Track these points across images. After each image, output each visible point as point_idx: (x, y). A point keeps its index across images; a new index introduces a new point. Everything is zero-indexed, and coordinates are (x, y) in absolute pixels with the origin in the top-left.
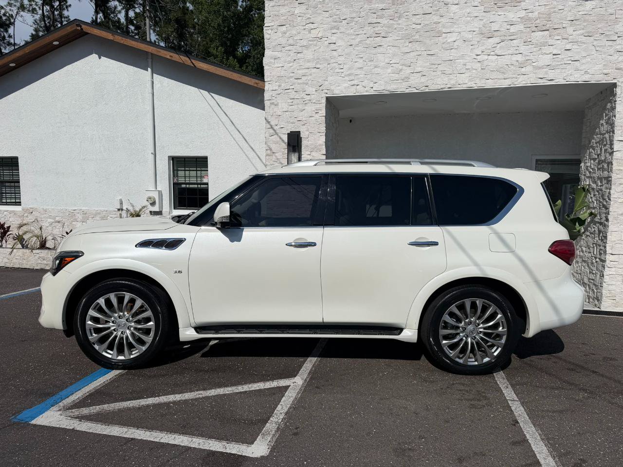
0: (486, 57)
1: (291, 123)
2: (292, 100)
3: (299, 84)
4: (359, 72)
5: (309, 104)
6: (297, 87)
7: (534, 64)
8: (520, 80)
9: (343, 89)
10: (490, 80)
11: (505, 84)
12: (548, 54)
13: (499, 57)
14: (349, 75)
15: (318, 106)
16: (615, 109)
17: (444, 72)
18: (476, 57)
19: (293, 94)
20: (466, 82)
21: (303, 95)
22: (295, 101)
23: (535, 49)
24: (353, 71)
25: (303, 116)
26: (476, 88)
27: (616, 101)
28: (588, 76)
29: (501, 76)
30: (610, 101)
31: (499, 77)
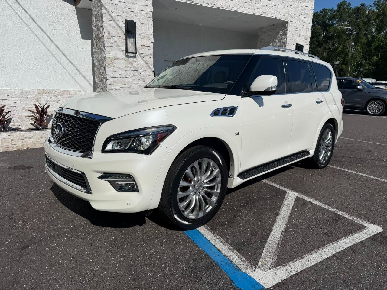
1: (126, 12)
7: (261, 3)
8: (256, 11)
10: (244, 8)
11: (250, 12)
15: (147, 3)
16: (287, 34)
20: (233, 6)
26: (238, 11)
27: (287, 31)
28: (280, 15)
29: (248, 7)
30: (282, 30)
31: (247, 7)
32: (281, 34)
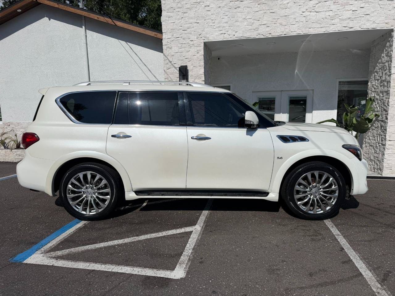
0: (309, 13)
1: (181, 60)
2: (181, 45)
3: (185, 34)
4: (225, 25)
5: (192, 47)
6: (184, 36)
7: (340, 17)
8: (331, 28)
9: (215, 36)
10: (312, 29)
11: (322, 31)
12: (349, 11)
13: (317, 13)
14: (219, 27)
15: (199, 48)
16: (392, 46)
17: (281, 24)
18: (302, 13)
19: (182, 41)
20: (296, 30)
21: (188, 41)
22: (184, 45)
23: (341, 8)
24: (221, 24)
25: (188, 55)
26: (303, 34)
27: (393, 41)
28: (376, 25)
29: (319, 26)
30: (389, 41)
31: (317, 27)
32: (388, 47)
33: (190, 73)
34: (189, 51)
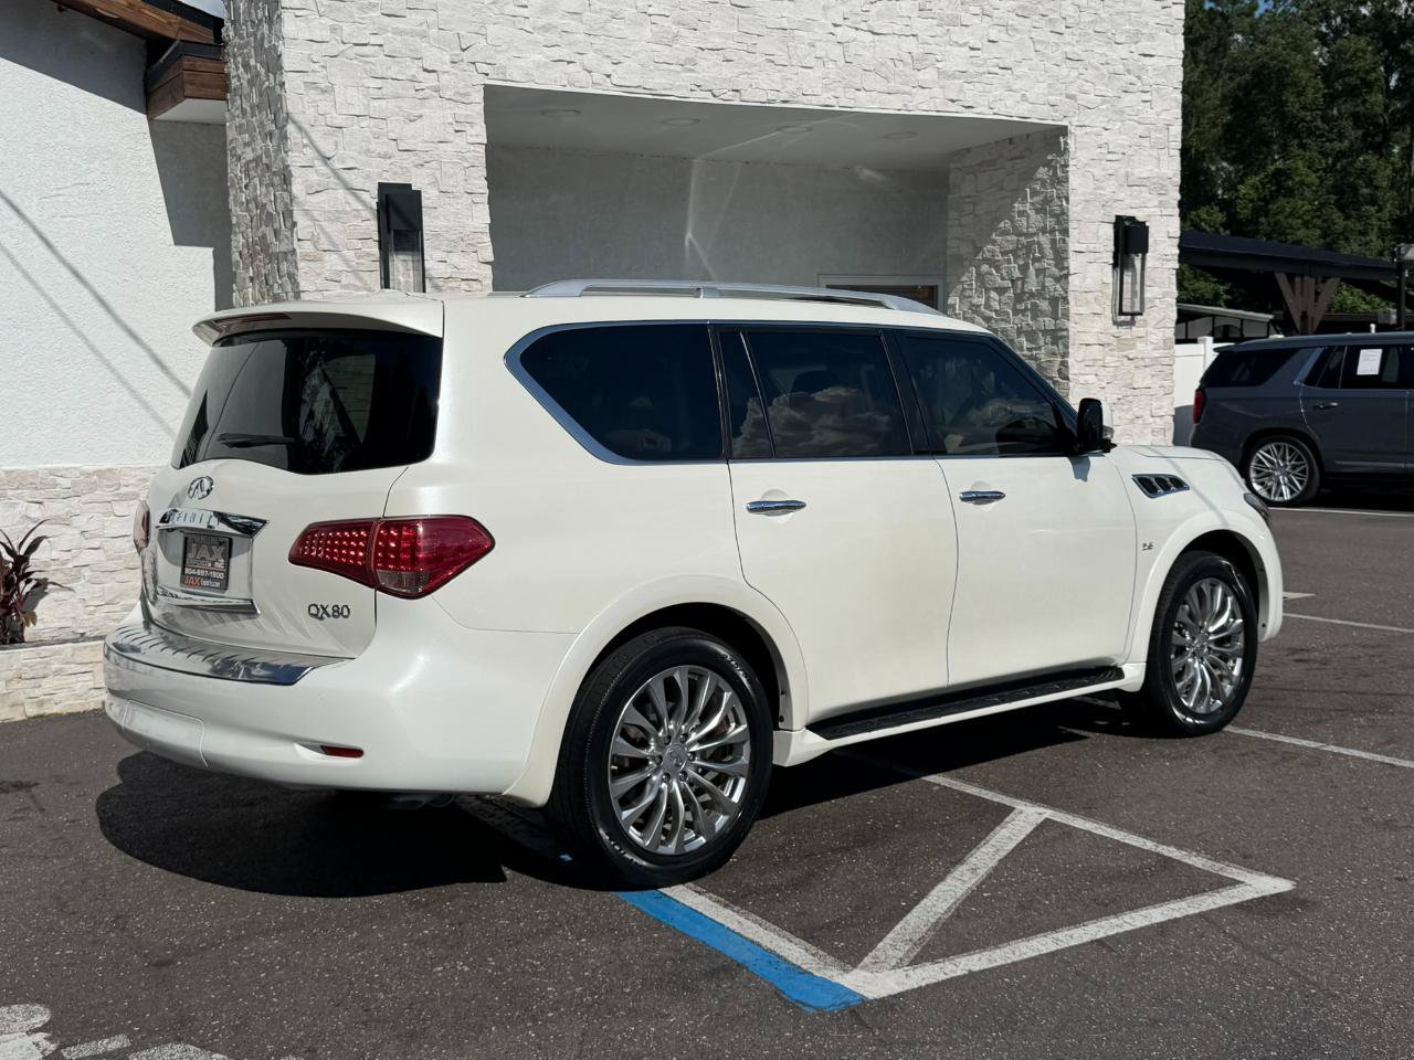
0: (853, 34)
1: (379, 156)
2: (379, 83)
3: (397, 32)
4: (571, 24)
5: (433, 102)
6: (395, 43)
7: (939, 65)
8: (918, 99)
9: (534, 70)
10: (862, 93)
11: (893, 106)
12: (960, 46)
13: (877, 37)
14: (546, 28)
15: (462, 111)
16: (1066, 181)
17: (771, 58)
18: (833, 29)
19: (381, 64)
20: (818, 90)
21: (414, 70)
22: (389, 87)
23: (939, 31)
24: (555, 19)
25: (414, 135)
26: (837, 109)
27: (1066, 165)
28: (1026, 106)
29: (882, 86)
30: (1048, 164)
31: (878, 87)
32: (1043, 183)
33: (429, 223)
34: (420, 116)
